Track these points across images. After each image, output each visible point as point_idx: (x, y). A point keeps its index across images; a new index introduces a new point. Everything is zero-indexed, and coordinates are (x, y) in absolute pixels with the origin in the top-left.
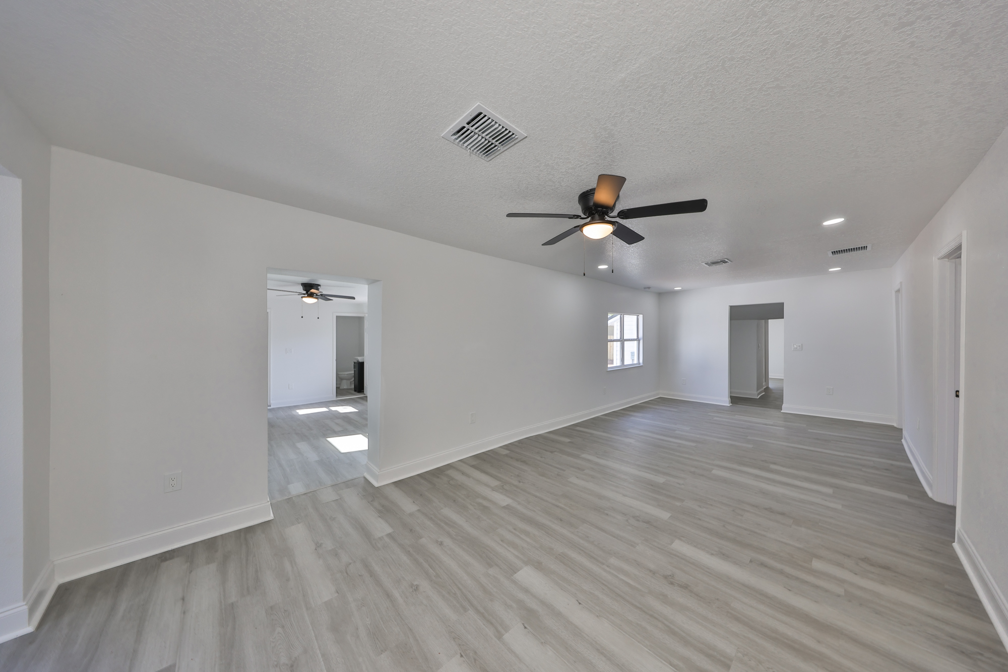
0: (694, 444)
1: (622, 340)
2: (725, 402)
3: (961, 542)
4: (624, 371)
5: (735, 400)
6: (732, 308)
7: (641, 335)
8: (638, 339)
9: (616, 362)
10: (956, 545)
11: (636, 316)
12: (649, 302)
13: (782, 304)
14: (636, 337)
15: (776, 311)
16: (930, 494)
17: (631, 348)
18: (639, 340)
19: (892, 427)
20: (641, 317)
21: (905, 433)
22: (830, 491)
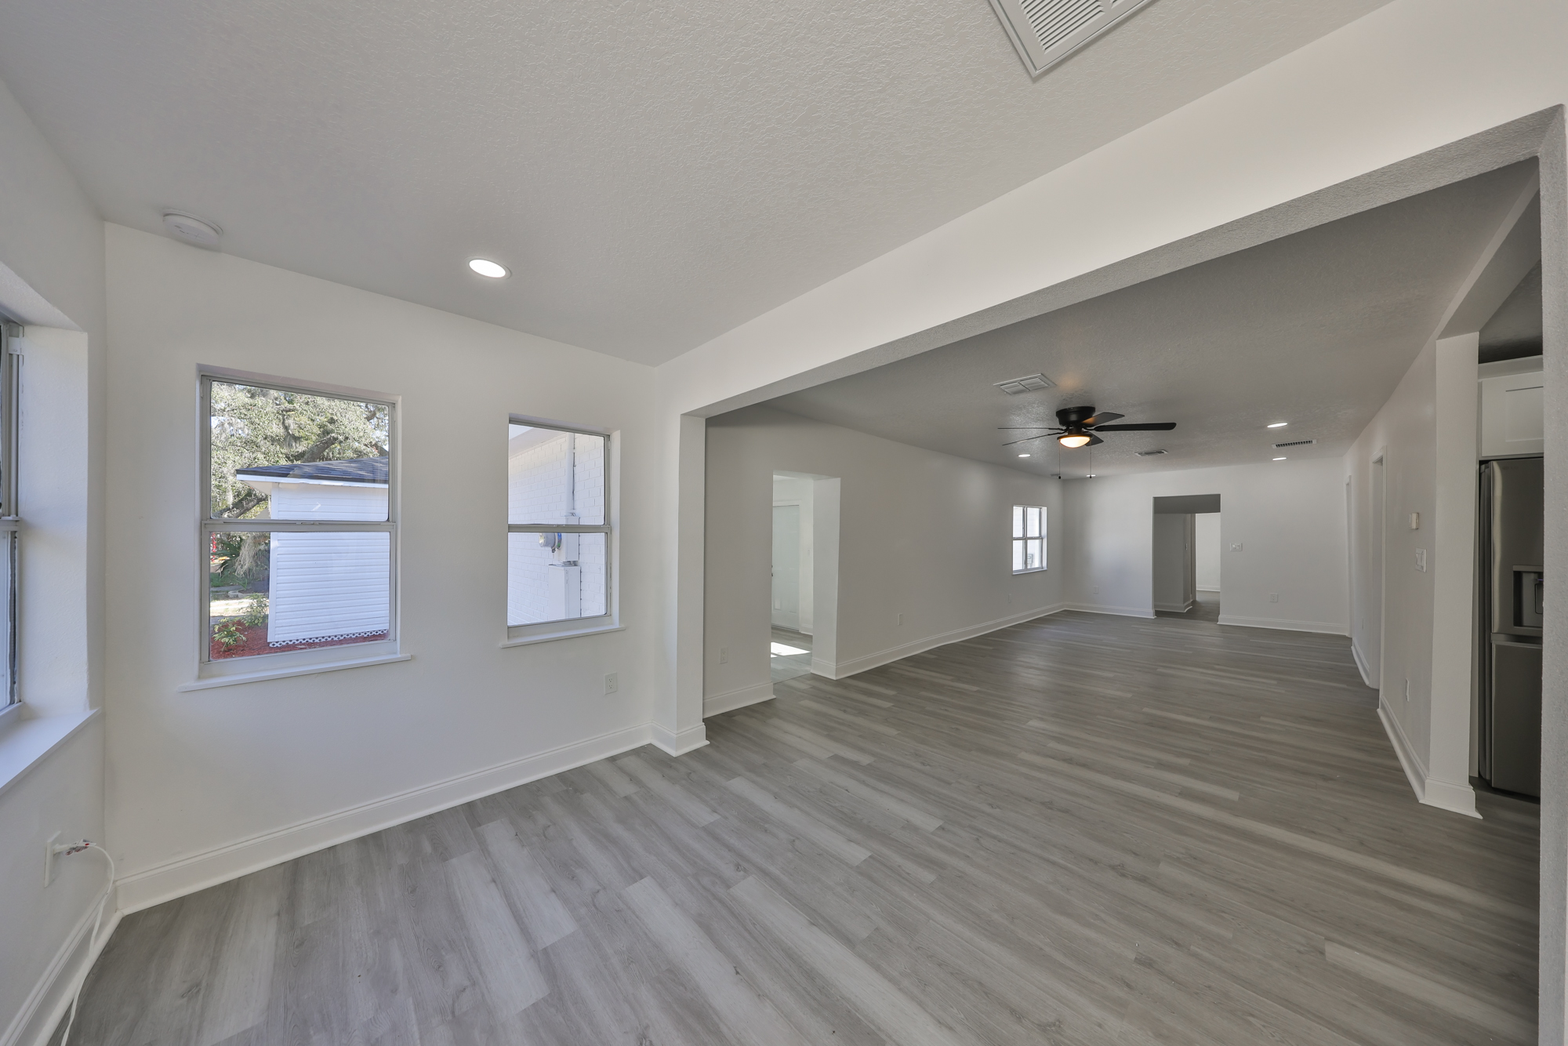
0: (1129, 651)
1: (1025, 539)
2: (1148, 613)
3: (1384, 708)
4: (1028, 575)
5: (1158, 614)
6: (1156, 499)
7: (1044, 532)
8: (1040, 538)
9: (1017, 565)
10: (1379, 711)
11: (1038, 509)
12: (1053, 491)
13: (1218, 496)
14: (1037, 535)
15: (1211, 504)
16: (1367, 682)
17: (1034, 547)
18: (1042, 539)
19: (1344, 637)
20: (1044, 510)
21: (1355, 640)
22: (1275, 682)
